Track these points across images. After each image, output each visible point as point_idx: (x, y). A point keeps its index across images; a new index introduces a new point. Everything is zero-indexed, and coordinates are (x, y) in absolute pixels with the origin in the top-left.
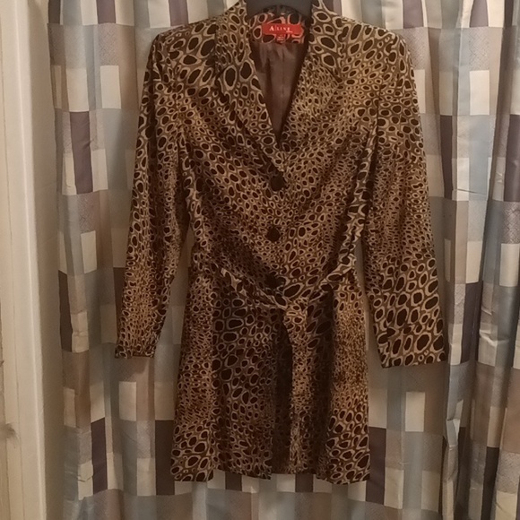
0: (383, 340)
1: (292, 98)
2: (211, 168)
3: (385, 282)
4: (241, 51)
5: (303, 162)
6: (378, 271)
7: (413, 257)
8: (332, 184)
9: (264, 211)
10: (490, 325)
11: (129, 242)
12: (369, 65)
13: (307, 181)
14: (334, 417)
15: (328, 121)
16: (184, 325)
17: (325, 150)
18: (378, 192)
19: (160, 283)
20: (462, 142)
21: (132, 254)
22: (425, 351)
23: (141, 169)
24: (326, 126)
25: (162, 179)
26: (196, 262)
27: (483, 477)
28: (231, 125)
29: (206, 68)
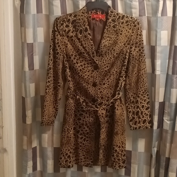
0: (131, 121)
1: (101, 39)
2: (74, 62)
3: (132, 101)
4: (85, 23)
5: (105, 60)
6: (130, 97)
7: (141, 93)
8: (114, 68)
9: (92, 77)
10: (167, 116)
11: (46, 87)
12: (127, 29)
13: (106, 67)
14: (114, 147)
15: (113, 47)
16: (64, 115)
17: (112, 57)
18: (130, 71)
19: (56, 101)
20: (158, 55)
21: (47, 91)
22: (145, 125)
23: (50, 63)
24: (113, 49)
25: (57, 66)
26: (68, 94)
27: (164, 167)
28: (81, 48)
29: (73, 29)
